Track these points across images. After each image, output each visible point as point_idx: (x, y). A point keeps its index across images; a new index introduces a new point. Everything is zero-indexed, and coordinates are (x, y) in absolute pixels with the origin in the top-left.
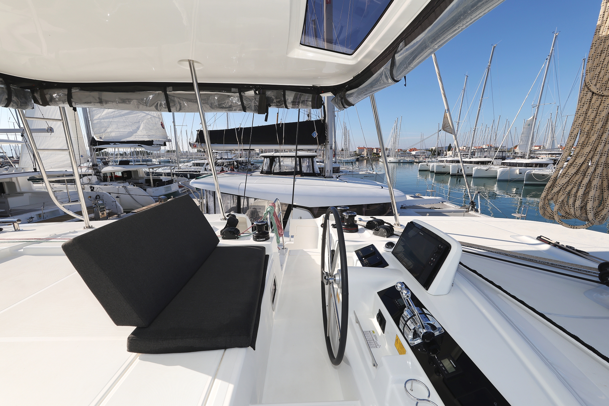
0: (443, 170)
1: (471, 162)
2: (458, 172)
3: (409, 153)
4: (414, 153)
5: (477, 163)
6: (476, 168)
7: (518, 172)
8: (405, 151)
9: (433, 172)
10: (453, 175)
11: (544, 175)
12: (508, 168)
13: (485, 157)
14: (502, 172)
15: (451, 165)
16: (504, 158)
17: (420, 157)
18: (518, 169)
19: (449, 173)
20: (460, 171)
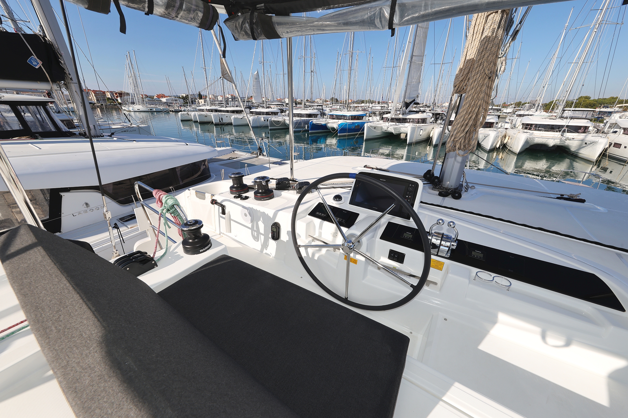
0: (206, 120)
1: (227, 111)
2: (220, 121)
3: (158, 99)
4: (164, 100)
5: (233, 112)
6: (233, 117)
7: (263, 119)
8: (152, 97)
9: (196, 122)
10: (216, 125)
11: (278, 121)
12: (256, 116)
13: (237, 106)
14: (253, 120)
15: (212, 114)
16: (250, 108)
17: (174, 105)
18: (263, 118)
19: (213, 123)
20: (221, 120)
